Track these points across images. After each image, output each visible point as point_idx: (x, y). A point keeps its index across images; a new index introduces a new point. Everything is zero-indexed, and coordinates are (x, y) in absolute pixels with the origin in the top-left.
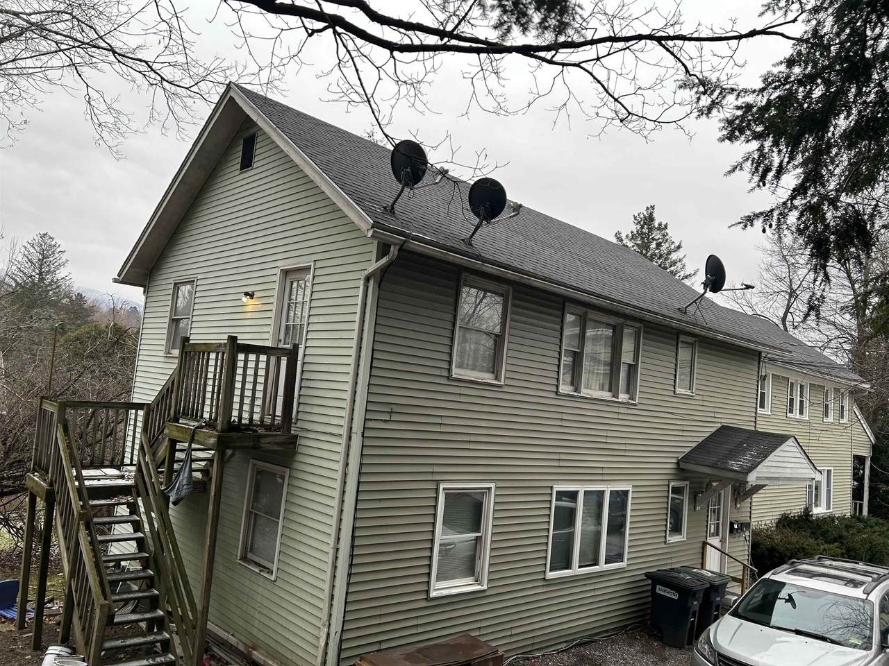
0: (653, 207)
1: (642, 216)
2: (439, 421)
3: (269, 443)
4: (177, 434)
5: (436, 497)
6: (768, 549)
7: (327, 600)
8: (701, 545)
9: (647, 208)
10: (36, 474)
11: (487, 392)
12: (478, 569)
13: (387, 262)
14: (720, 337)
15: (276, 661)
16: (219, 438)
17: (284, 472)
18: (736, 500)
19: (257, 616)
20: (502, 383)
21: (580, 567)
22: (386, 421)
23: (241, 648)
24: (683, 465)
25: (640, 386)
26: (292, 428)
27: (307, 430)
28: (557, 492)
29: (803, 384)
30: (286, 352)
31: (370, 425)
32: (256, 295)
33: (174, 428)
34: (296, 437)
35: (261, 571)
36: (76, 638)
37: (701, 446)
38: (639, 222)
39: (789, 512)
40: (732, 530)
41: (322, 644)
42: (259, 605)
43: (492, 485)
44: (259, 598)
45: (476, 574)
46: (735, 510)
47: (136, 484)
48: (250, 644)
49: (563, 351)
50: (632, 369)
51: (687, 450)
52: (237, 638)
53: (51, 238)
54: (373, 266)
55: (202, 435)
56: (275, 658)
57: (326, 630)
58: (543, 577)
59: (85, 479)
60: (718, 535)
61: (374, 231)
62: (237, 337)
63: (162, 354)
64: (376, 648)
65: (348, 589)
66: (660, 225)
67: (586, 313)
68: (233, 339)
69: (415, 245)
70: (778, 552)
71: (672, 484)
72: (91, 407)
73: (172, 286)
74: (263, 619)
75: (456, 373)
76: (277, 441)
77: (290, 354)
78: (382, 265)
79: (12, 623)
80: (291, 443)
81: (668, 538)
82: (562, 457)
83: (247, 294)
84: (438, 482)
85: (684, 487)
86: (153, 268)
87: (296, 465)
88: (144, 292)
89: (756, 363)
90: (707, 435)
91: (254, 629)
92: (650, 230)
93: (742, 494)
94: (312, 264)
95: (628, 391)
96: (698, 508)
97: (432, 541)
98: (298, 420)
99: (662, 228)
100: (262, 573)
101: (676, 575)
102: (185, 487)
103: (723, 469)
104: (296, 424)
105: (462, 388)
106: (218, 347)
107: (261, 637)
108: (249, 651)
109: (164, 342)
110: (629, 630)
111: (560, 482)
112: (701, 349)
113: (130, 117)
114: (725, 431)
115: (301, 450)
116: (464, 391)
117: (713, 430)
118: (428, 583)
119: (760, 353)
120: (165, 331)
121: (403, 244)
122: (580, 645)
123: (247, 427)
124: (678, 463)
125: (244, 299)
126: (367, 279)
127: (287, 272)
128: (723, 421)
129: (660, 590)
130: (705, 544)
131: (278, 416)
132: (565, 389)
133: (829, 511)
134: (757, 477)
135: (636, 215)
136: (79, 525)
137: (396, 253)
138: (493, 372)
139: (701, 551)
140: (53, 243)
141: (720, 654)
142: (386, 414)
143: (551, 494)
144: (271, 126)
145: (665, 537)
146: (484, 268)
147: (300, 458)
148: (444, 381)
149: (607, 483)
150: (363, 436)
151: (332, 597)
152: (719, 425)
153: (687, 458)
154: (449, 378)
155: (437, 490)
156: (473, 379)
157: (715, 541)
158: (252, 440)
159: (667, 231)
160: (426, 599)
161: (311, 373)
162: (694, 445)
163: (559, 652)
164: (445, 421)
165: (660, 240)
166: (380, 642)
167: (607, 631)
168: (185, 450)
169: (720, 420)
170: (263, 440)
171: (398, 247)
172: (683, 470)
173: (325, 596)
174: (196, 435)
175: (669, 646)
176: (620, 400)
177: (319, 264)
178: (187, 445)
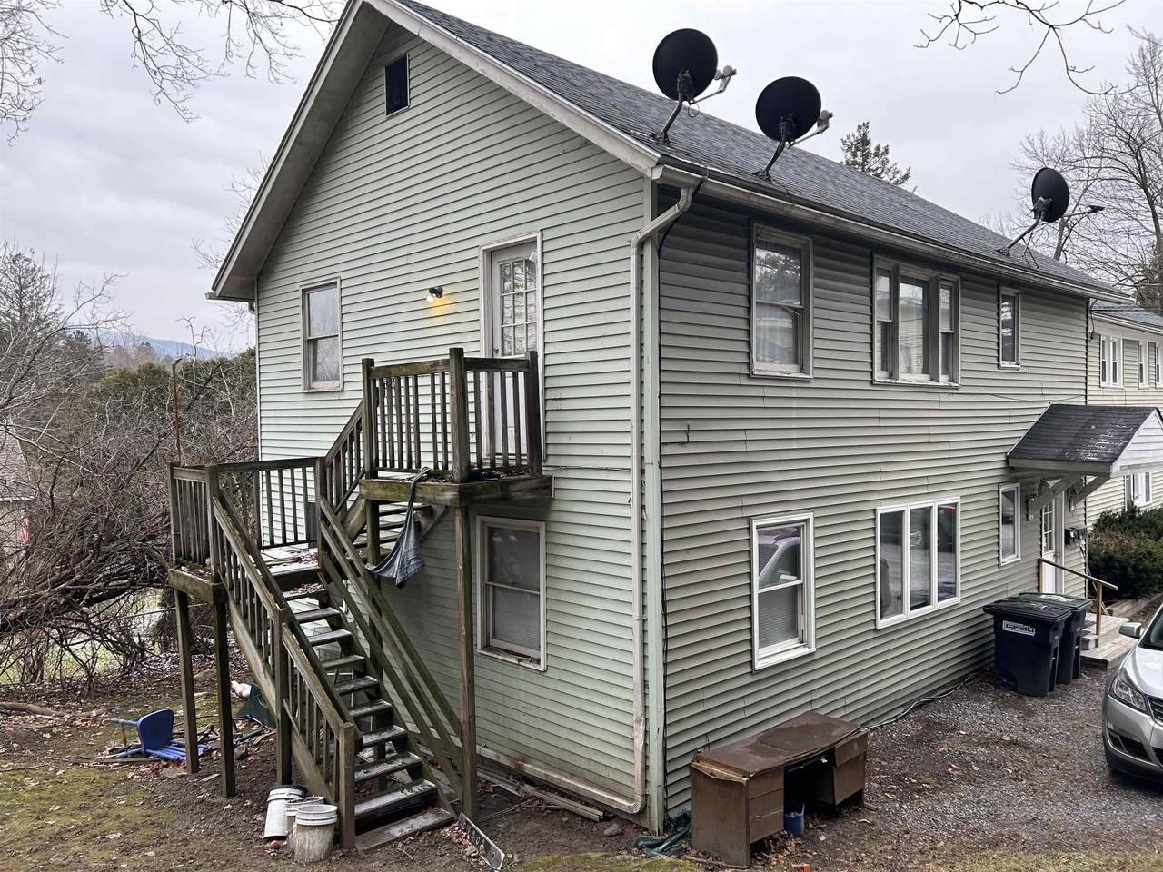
0: (866, 125)
1: (852, 139)
2: (742, 436)
3: (520, 491)
4: (383, 493)
5: (749, 540)
6: (1103, 560)
7: (640, 689)
8: (1035, 564)
9: (860, 127)
10: (183, 568)
11: (793, 390)
12: (801, 626)
13: (677, 214)
14: (1056, 284)
15: (563, 772)
16: (462, 492)
17: (538, 528)
18: (1070, 501)
19: (523, 719)
20: (811, 376)
21: (912, 609)
22: (683, 444)
23: (504, 761)
24: (1013, 463)
25: (962, 362)
26: (544, 468)
27: (567, 468)
28: (881, 515)
29: (1115, 340)
30: (522, 364)
31: (666, 450)
32: (446, 291)
33: (377, 485)
34: (550, 478)
35: (519, 661)
36: (303, 773)
37: (1031, 435)
38: (850, 148)
39: (1109, 509)
40: (1068, 540)
41: (639, 744)
42: (523, 705)
43: (810, 516)
44: (522, 696)
45: (800, 633)
46: (1069, 514)
47: (323, 566)
48: (516, 755)
49: (876, 323)
50: (951, 339)
51: (1016, 442)
52: (496, 751)
53: (26, 260)
54: (649, 225)
55: (429, 489)
56: (562, 770)
57: (642, 727)
58: (873, 627)
59: (270, 566)
60: (1050, 549)
61: (665, 169)
62: (462, 349)
63: (300, 390)
64: (703, 742)
65: (665, 671)
66: (878, 148)
67: (897, 267)
68: (457, 353)
69: (714, 186)
70: (1117, 561)
71: (1002, 489)
72: (235, 471)
73: (299, 294)
74: (532, 722)
75: (759, 368)
76: (529, 486)
77: (528, 367)
78: (663, 224)
79: (178, 765)
80: (545, 488)
81: (1002, 560)
82: (884, 468)
83: (432, 291)
84: (749, 519)
85: (1014, 492)
86: (261, 273)
87: (555, 517)
88: (251, 308)
89: (1084, 317)
90: (1036, 419)
91: (522, 736)
92: (865, 157)
93: (1077, 493)
94: (538, 235)
95: (946, 372)
96: (1031, 517)
97: (750, 597)
98: (547, 455)
99: (882, 153)
100: (521, 663)
101: (1020, 604)
102: (413, 562)
103: (1073, 461)
104: (545, 461)
105: (765, 389)
106: (432, 366)
107: (533, 744)
108: (519, 765)
109: (301, 374)
110: (967, 682)
111: (883, 502)
112: (1026, 304)
113: (199, 54)
114: (1057, 414)
115: (558, 495)
116: (769, 392)
117: (1042, 412)
118: (751, 652)
119: (1087, 299)
120: (300, 358)
121: (699, 186)
122: (916, 708)
123: (490, 474)
124: (1007, 461)
125: (431, 299)
126: (641, 245)
127: (491, 252)
128: (1052, 398)
129: (1008, 626)
130: (1040, 561)
131: (524, 455)
132: (880, 376)
133: (1149, 503)
134: (1121, 467)
135: (845, 138)
136: (281, 628)
137: (690, 199)
138: (796, 363)
139: (1036, 571)
140: (31, 266)
141: (1152, 699)
142: (680, 434)
143: (875, 519)
144: (448, 38)
145: (998, 558)
146: (794, 211)
147: (557, 506)
148: (744, 381)
149: (935, 495)
150: (660, 467)
151: (645, 685)
152: (1048, 405)
153: (1018, 452)
154: (750, 376)
155: (749, 529)
156: (778, 374)
157: (1048, 556)
158: (499, 488)
159: (888, 156)
160: (751, 672)
161: (559, 390)
162: (1022, 434)
163: (898, 719)
164: (750, 436)
165: (879, 171)
166: (706, 735)
167: (944, 686)
168: (404, 511)
169: (1047, 398)
170: (513, 488)
171: (692, 191)
172: (1012, 468)
173: (636, 683)
174: (418, 490)
175: (1028, 695)
176: (942, 384)
177: (548, 235)
178: (407, 504)
